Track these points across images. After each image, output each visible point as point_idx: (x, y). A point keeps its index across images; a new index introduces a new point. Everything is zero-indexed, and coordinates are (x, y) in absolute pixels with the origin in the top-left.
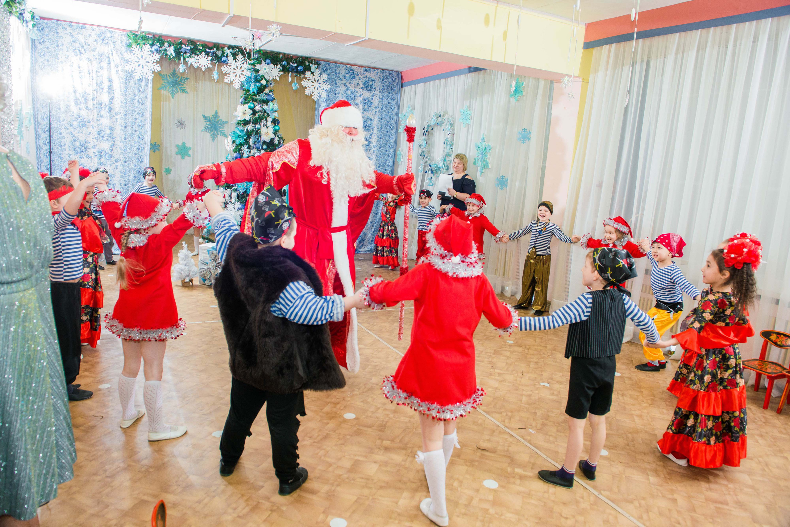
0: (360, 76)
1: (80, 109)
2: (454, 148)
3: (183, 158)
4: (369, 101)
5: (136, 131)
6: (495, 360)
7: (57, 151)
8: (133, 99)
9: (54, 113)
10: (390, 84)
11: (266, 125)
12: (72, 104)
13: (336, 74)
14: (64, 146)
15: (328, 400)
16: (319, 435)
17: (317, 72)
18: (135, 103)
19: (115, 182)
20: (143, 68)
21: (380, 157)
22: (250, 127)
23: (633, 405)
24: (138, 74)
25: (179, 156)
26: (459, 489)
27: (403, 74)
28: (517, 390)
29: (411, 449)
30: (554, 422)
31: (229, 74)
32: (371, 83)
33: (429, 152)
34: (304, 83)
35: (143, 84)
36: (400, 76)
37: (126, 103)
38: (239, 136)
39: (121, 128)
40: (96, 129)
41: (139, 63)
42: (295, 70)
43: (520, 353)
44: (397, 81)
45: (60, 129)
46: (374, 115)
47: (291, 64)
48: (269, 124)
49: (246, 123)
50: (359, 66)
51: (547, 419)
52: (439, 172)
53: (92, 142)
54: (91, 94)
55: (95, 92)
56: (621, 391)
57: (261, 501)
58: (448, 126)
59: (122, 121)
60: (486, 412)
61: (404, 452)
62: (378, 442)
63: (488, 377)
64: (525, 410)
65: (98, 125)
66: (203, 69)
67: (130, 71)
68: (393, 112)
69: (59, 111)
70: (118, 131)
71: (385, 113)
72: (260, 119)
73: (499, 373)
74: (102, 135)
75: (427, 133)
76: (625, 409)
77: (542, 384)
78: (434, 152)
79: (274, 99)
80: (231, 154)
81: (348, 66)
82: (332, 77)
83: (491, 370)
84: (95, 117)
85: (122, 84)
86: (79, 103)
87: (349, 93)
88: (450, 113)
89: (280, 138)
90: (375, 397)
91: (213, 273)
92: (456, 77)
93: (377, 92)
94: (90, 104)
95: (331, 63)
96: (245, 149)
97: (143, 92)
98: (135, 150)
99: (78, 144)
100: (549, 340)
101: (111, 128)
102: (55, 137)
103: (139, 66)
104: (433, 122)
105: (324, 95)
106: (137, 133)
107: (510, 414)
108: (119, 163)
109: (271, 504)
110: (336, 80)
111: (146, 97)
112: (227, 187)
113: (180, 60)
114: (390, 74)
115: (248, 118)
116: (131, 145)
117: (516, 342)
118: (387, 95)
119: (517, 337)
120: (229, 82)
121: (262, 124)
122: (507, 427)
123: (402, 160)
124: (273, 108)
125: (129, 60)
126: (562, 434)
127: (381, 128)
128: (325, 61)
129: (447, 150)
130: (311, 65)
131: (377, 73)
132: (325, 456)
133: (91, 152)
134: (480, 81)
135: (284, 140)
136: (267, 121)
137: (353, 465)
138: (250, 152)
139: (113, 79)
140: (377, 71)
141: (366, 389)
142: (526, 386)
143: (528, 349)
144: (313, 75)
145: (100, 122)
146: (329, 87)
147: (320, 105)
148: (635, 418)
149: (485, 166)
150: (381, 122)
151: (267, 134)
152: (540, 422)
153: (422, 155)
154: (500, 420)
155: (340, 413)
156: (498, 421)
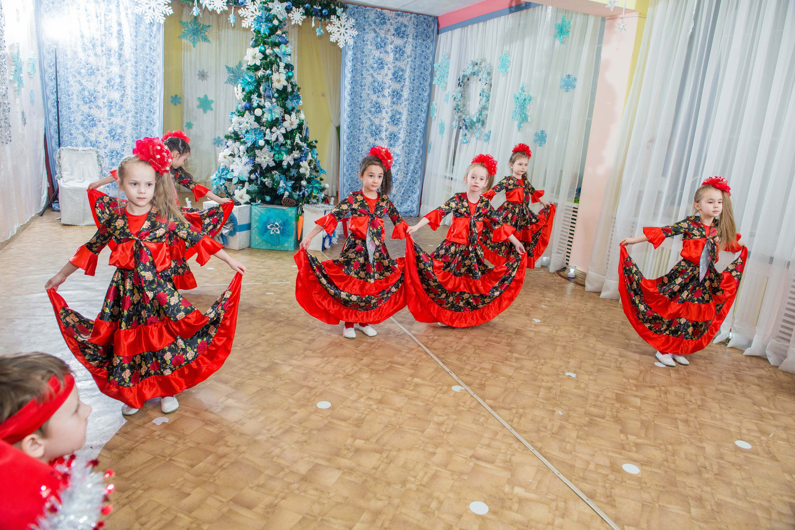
0: (391, 21)
1: (88, 56)
2: (490, 100)
3: (205, 111)
4: (400, 49)
5: (147, 80)
6: (514, 341)
7: (64, 100)
8: (143, 46)
9: (60, 59)
10: (425, 30)
11: (277, 71)
12: (80, 50)
13: (365, 18)
14: (72, 95)
15: (304, 384)
16: (281, 428)
17: (344, 16)
18: (146, 49)
19: (126, 134)
20: (154, 11)
22: (260, 73)
23: (677, 405)
24: (149, 17)
25: (201, 110)
26: (436, 512)
27: (439, 19)
28: (535, 380)
29: (387, 453)
30: (575, 425)
31: (246, 17)
32: (403, 29)
33: (464, 105)
34: (329, 28)
35: (155, 28)
36: (435, 21)
37: (136, 50)
38: (249, 83)
39: (131, 76)
40: (106, 77)
41: (149, 6)
42: (319, 14)
43: (546, 334)
44: (432, 27)
45: (67, 78)
46: (406, 65)
47: (315, 7)
48: (282, 69)
49: (256, 68)
50: (391, 10)
51: (567, 421)
52: (474, 128)
53: (101, 92)
54: (100, 39)
55: (104, 38)
56: (664, 386)
57: (180, 515)
58: (485, 76)
59: (133, 68)
60: (491, 407)
61: (378, 456)
62: (349, 441)
63: (502, 362)
64: (542, 407)
65: (108, 73)
66: (219, 12)
67: (140, 14)
68: (428, 62)
69: (66, 58)
70: (129, 81)
71: (418, 63)
72: (271, 63)
73: (517, 359)
74: (111, 84)
75: (463, 84)
76: (667, 410)
77: (567, 374)
78: (469, 105)
79: (288, 42)
80: (241, 104)
81: (379, 10)
82: (361, 22)
83: (508, 354)
84: (104, 65)
85: (132, 29)
86: (87, 48)
87: (379, 39)
88: (488, 61)
89: (293, 86)
90: (361, 381)
92: (496, 19)
93: (410, 40)
94: (99, 50)
95: (359, 6)
96: (254, 97)
97: (155, 37)
98: (147, 100)
99: (86, 93)
100: (584, 319)
101: (121, 77)
102: (62, 86)
103: (150, 8)
104: (468, 72)
105: (351, 42)
106: (149, 82)
107: (521, 411)
108: (130, 115)
109: (190, 520)
110: (364, 26)
111: (158, 43)
112: (237, 139)
113: (193, 2)
114: (425, 19)
115: (258, 63)
116: (143, 95)
117: (544, 321)
118: (421, 43)
119: (546, 314)
120: (247, 27)
121: (273, 70)
122: (515, 429)
123: (435, 115)
124: (285, 52)
125: (139, 2)
126: (582, 441)
127: (414, 80)
128: (352, 4)
129: (483, 103)
130: (337, 8)
131: (411, 18)
132: (278, 456)
133: (100, 102)
134: (522, 22)
135: (299, 89)
136: (279, 66)
137: (310, 470)
138: (260, 101)
139: (122, 23)
140: (410, 16)
141: (352, 372)
142: (547, 375)
143: (557, 330)
144: (339, 20)
145: (110, 70)
146: (357, 33)
147: (346, 54)
148: (680, 423)
149: (524, 119)
150: (413, 73)
151: (279, 81)
152: (557, 423)
153: (457, 109)
154: (508, 418)
155: (313, 401)
156: (505, 421)
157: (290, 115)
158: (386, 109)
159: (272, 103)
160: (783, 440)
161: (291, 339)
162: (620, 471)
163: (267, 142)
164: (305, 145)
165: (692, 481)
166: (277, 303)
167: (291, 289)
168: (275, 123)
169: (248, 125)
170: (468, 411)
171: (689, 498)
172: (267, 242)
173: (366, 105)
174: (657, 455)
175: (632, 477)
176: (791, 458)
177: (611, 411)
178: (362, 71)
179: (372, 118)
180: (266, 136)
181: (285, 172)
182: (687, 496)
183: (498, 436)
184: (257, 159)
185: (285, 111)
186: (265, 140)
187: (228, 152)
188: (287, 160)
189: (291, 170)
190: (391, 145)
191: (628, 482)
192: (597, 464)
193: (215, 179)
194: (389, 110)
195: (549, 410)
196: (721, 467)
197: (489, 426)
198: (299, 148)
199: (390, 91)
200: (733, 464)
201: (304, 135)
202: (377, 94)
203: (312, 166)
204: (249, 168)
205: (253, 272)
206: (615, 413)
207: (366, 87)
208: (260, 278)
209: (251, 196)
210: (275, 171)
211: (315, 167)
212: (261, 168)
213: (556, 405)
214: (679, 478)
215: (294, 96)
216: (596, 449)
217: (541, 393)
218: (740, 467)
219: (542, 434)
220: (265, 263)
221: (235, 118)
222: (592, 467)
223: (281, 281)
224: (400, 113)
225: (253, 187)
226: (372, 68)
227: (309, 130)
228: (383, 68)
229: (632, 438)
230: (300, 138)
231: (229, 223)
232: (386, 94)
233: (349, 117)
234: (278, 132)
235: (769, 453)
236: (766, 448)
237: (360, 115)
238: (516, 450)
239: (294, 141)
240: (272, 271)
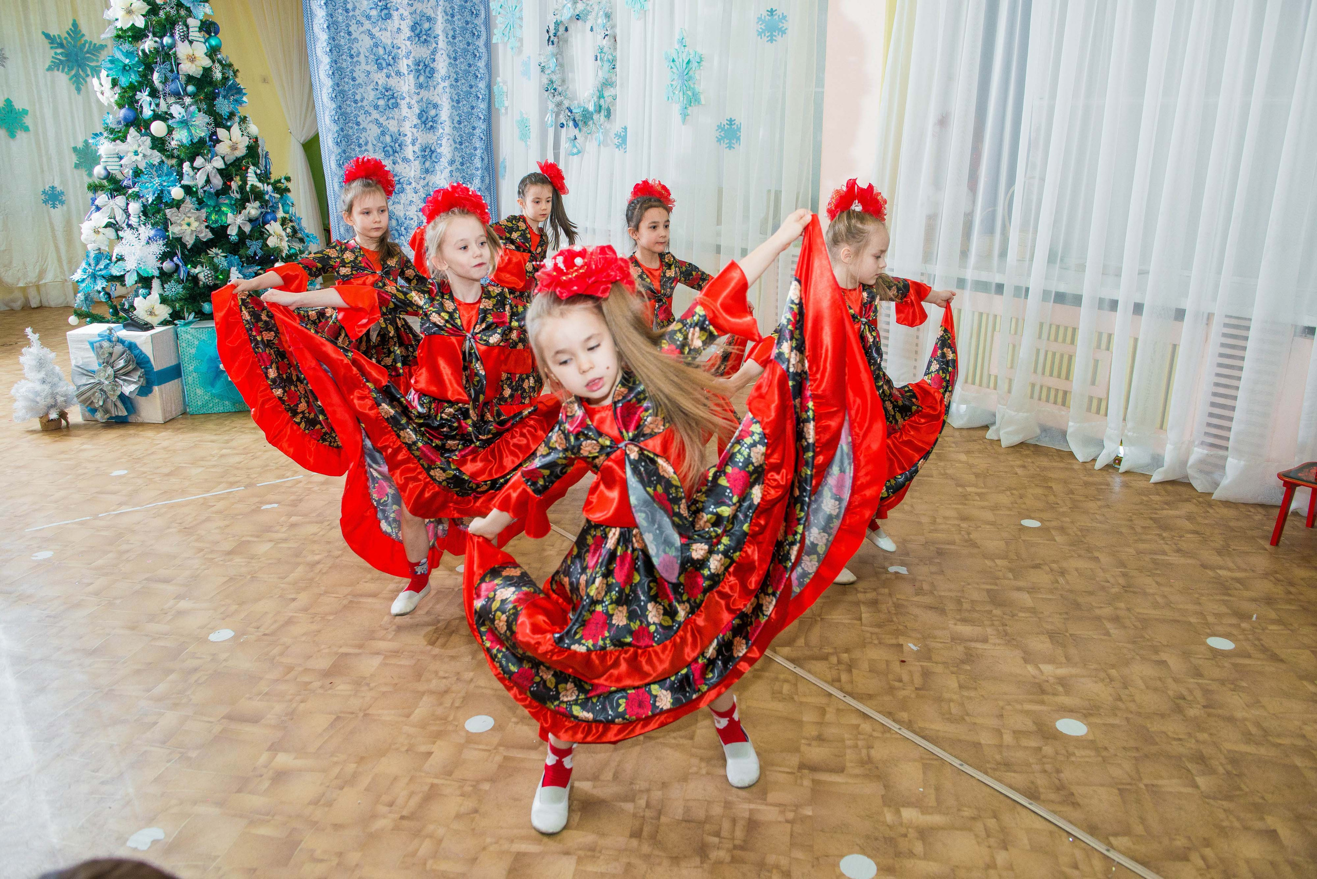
2: (618, 66)
3: (11, 134)
11: (186, 37)
15: (421, 687)
21: (458, 102)
22: (148, 44)
25: (3, 133)
30: (946, 664)
33: (564, 81)
38: (125, 69)
46: (434, 8)
48: (194, 34)
49: (137, 35)
51: (929, 659)
52: (591, 123)
60: (792, 660)
64: (876, 642)
72: (171, 22)
75: (556, 40)
76: (1078, 605)
77: (892, 569)
78: (574, 80)
80: (114, 115)
89: (226, 66)
91: (110, 393)
96: (144, 97)
104: (566, 14)
107: (845, 657)
112: (116, 190)
115: (140, 23)
121: (177, 37)
122: (851, 695)
123: (506, 104)
126: (972, 694)
127: (454, 37)
135: (235, 72)
136: (187, 27)
138: (158, 105)
148: (1108, 625)
149: (693, 99)
150: (451, 22)
151: (192, 59)
152: (916, 667)
153: (551, 89)
154: (829, 678)
155: (455, 719)
156: (826, 682)
157: (228, 129)
158: (408, 100)
159: (183, 105)
160: (1273, 622)
161: (355, 596)
162: (1055, 736)
163: (188, 190)
164: (270, 188)
165: (1174, 727)
166: (293, 525)
167: (309, 489)
168: (198, 149)
169: (139, 158)
170: (754, 677)
171: (1184, 759)
172: (221, 397)
173: (365, 95)
174: (1100, 691)
175: (1078, 741)
176: (1298, 651)
177: (993, 625)
178: (348, 26)
179: (381, 120)
180: (185, 177)
181: (234, 248)
182: (1179, 757)
183: (828, 716)
184: (170, 228)
185: (215, 120)
186: (183, 187)
187: (100, 219)
188: (235, 222)
189: (248, 242)
190: (427, 171)
191: (1076, 752)
192: (1014, 732)
193: (83, 280)
194: (413, 102)
195: (892, 645)
196: (1206, 692)
197: (804, 700)
198: (258, 195)
199: (410, 64)
200: (1222, 682)
201: (263, 168)
202: (385, 71)
203: (289, 230)
204: (158, 247)
205: (214, 466)
206: (1001, 628)
207: (362, 58)
208: (235, 475)
209: (173, 308)
210: (214, 250)
211: (295, 231)
212: (184, 246)
213: (897, 633)
214: (1155, 726)
215: (230, 88)
216: (1001, 703)
217: (864, 615)
218: (1236, 688)
219: (901, 694)
220: (234, 444)
221: (105, 148)
222: (1008, 738)
223: (283, 476)
224: (436, 106)
225: (174, 289)
226: (368, 17)
227: (270, 156)
228: (389, 16)
229: (1048, 669)
230: (256, 173)
231: (134, 370)
232: (404, 70)
233: (335, 121)
234: (209, 167)
235: (1264, 650)
236: (1256, 642)
237: (356, 116)
238: (871, 736)
239: (245, 182)
240: (254, 458)
